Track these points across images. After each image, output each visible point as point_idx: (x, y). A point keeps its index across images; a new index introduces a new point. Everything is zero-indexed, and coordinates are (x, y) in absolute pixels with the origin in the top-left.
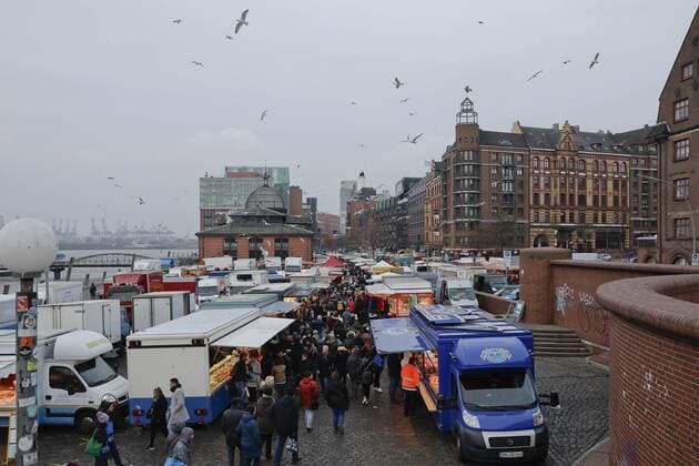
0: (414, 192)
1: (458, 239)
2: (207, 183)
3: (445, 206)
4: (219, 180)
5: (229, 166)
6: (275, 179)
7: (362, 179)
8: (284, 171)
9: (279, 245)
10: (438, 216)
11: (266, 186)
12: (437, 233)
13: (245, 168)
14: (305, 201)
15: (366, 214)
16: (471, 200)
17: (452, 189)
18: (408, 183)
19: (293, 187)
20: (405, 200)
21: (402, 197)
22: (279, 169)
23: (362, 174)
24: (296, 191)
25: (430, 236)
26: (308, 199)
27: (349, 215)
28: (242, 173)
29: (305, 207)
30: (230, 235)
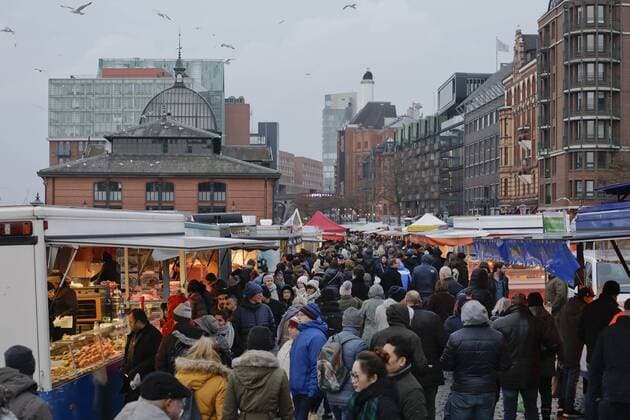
0: (477, 99)
1: (571, 185)
2: (63, 90)
3: (545, 120)
4: (86, 83)
5: (105, 57)
6: (197, 82)
7: (367, 86)
8: (215, 68)
9: (206, 196)
10: (528, 144)
11: (179, 86)
12: (528, 178)
13: (137, 62)
14: (254, 128)
15: (378, 153)
16: (601, 104)
17: (560, 84)
18: (462, 85)
19: (231, 100)
20: (458, 119)
21: (450, 113)
22: (205, 64)
23: (368, 76)
24: (238, 108)
25: (512, 184)
26: (261, 125)
27: (342, 157)
28: (132, 70)
29: (254, 140)
30: (106, 176)
